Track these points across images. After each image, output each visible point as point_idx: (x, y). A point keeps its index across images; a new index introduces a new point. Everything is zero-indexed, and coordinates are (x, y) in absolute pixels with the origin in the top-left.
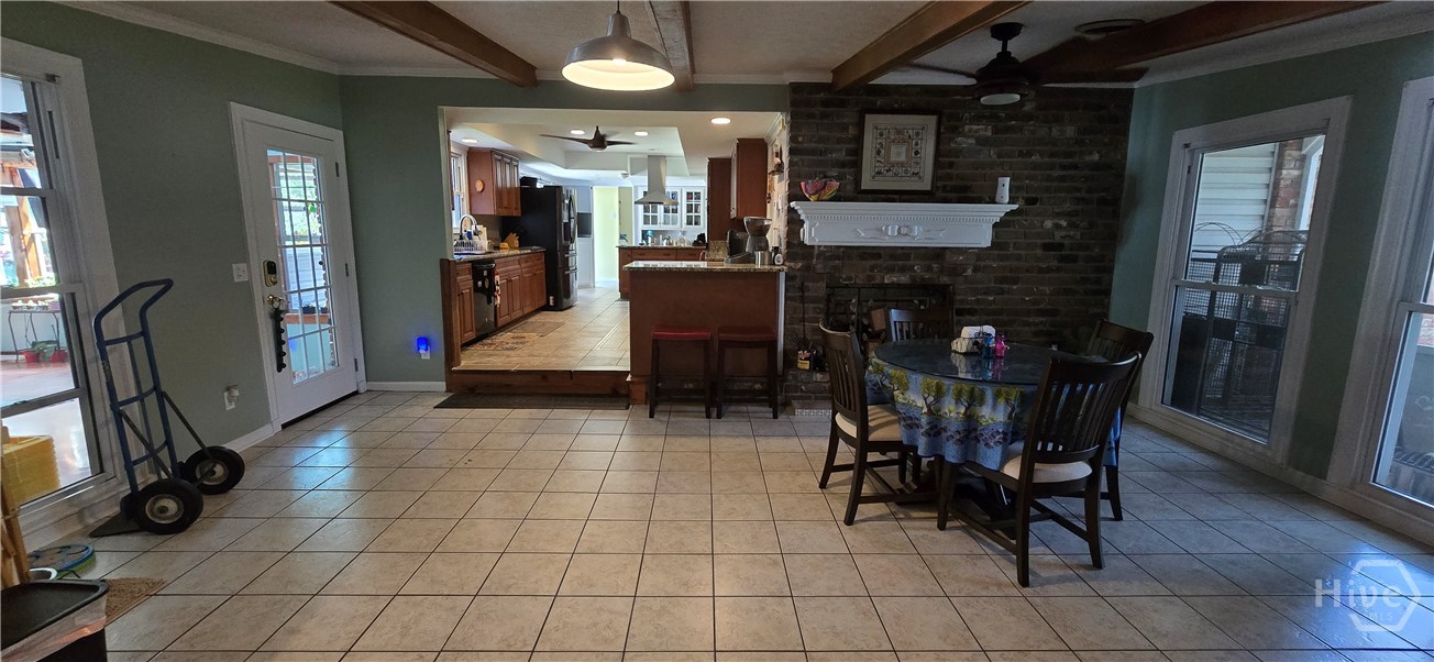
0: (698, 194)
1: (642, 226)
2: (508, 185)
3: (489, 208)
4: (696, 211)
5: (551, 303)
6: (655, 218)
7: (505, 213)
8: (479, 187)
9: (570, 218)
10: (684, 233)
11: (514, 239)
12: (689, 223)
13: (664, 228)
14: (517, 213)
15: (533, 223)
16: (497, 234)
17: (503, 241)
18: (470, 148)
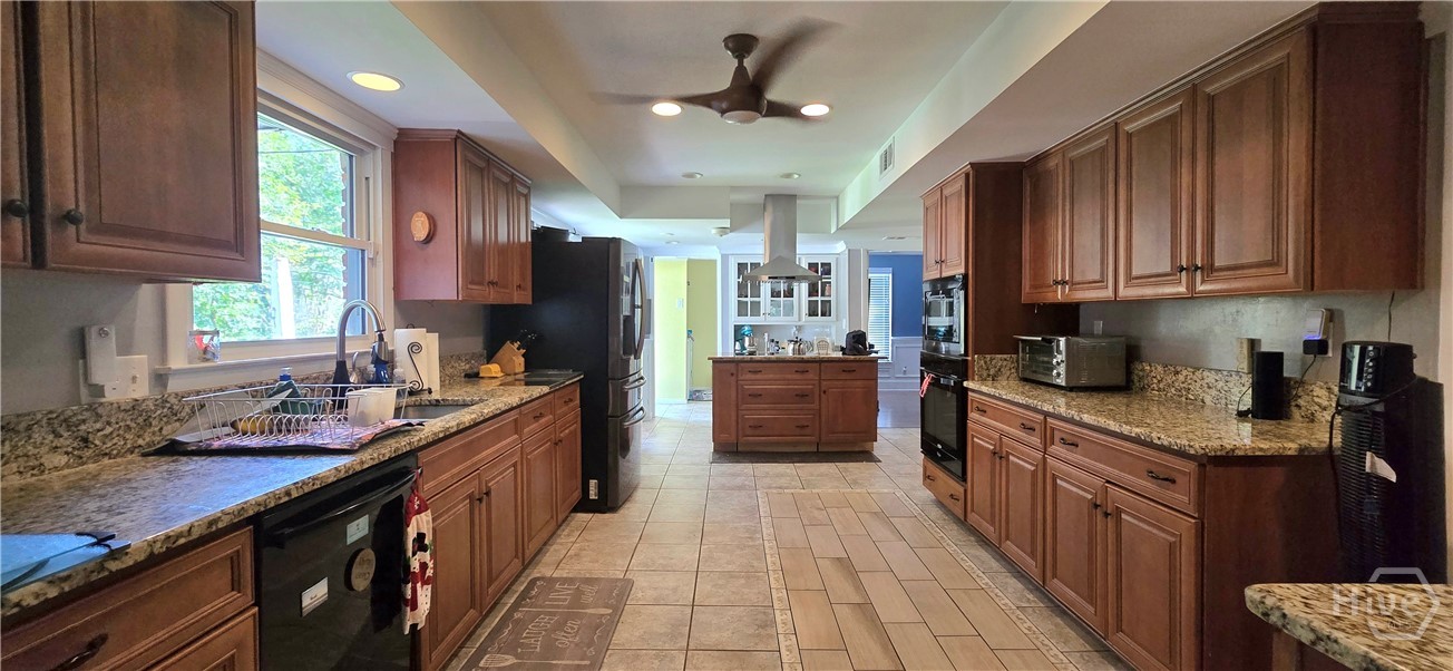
0: (827, 269)
1: (735, 319)
2: (502, 237)
3: (442, 282)
4: (823, 295)
5: (593, 495)
6: (756, 306)
7: (493, 297)
8: (420, 227)
9: (633, 307)
10: (799, 328)
11: (514, 355)
12: (812, 313)
13: (771, 321)
14: (523, 297)
15: (557, 318)
16: (476, 344)
17: (490, 359)
18: (403, 132)
